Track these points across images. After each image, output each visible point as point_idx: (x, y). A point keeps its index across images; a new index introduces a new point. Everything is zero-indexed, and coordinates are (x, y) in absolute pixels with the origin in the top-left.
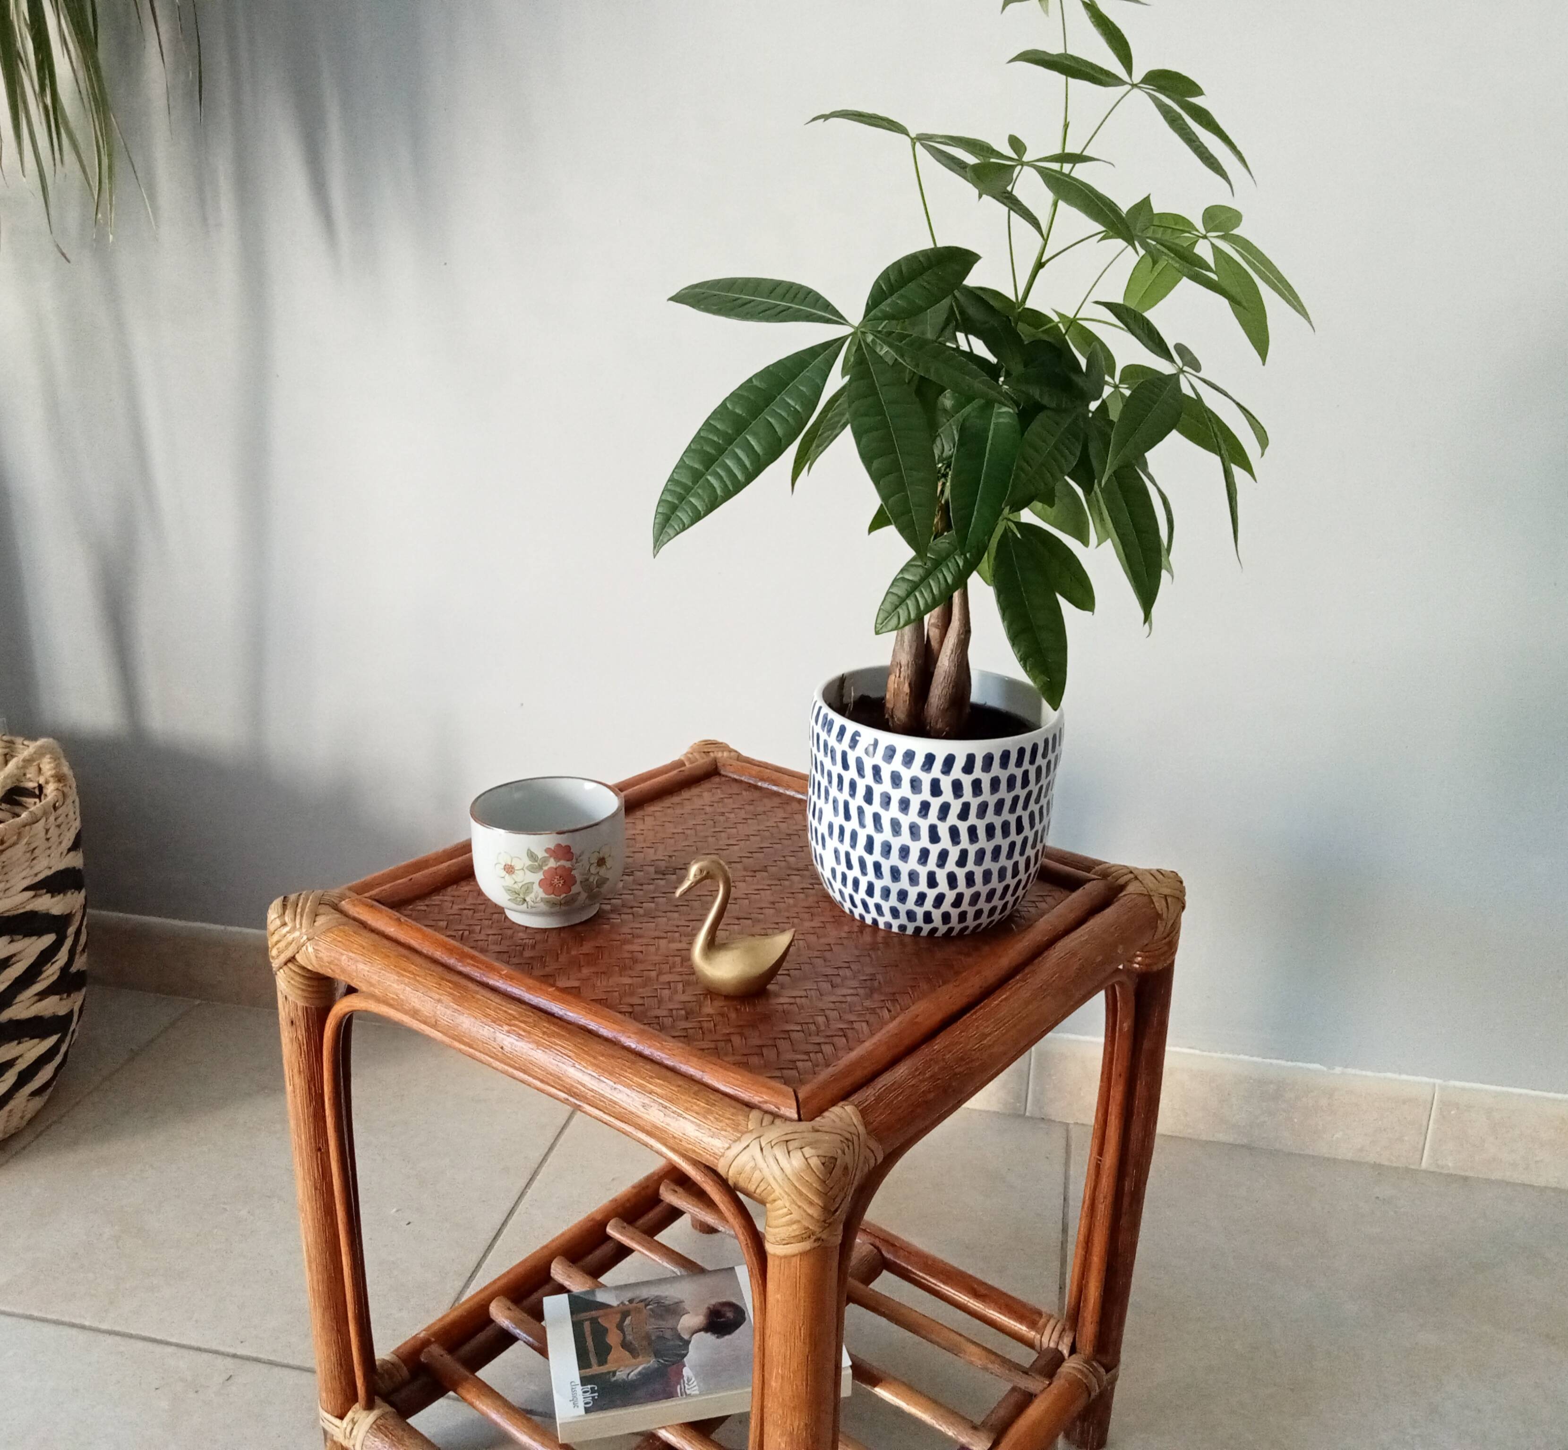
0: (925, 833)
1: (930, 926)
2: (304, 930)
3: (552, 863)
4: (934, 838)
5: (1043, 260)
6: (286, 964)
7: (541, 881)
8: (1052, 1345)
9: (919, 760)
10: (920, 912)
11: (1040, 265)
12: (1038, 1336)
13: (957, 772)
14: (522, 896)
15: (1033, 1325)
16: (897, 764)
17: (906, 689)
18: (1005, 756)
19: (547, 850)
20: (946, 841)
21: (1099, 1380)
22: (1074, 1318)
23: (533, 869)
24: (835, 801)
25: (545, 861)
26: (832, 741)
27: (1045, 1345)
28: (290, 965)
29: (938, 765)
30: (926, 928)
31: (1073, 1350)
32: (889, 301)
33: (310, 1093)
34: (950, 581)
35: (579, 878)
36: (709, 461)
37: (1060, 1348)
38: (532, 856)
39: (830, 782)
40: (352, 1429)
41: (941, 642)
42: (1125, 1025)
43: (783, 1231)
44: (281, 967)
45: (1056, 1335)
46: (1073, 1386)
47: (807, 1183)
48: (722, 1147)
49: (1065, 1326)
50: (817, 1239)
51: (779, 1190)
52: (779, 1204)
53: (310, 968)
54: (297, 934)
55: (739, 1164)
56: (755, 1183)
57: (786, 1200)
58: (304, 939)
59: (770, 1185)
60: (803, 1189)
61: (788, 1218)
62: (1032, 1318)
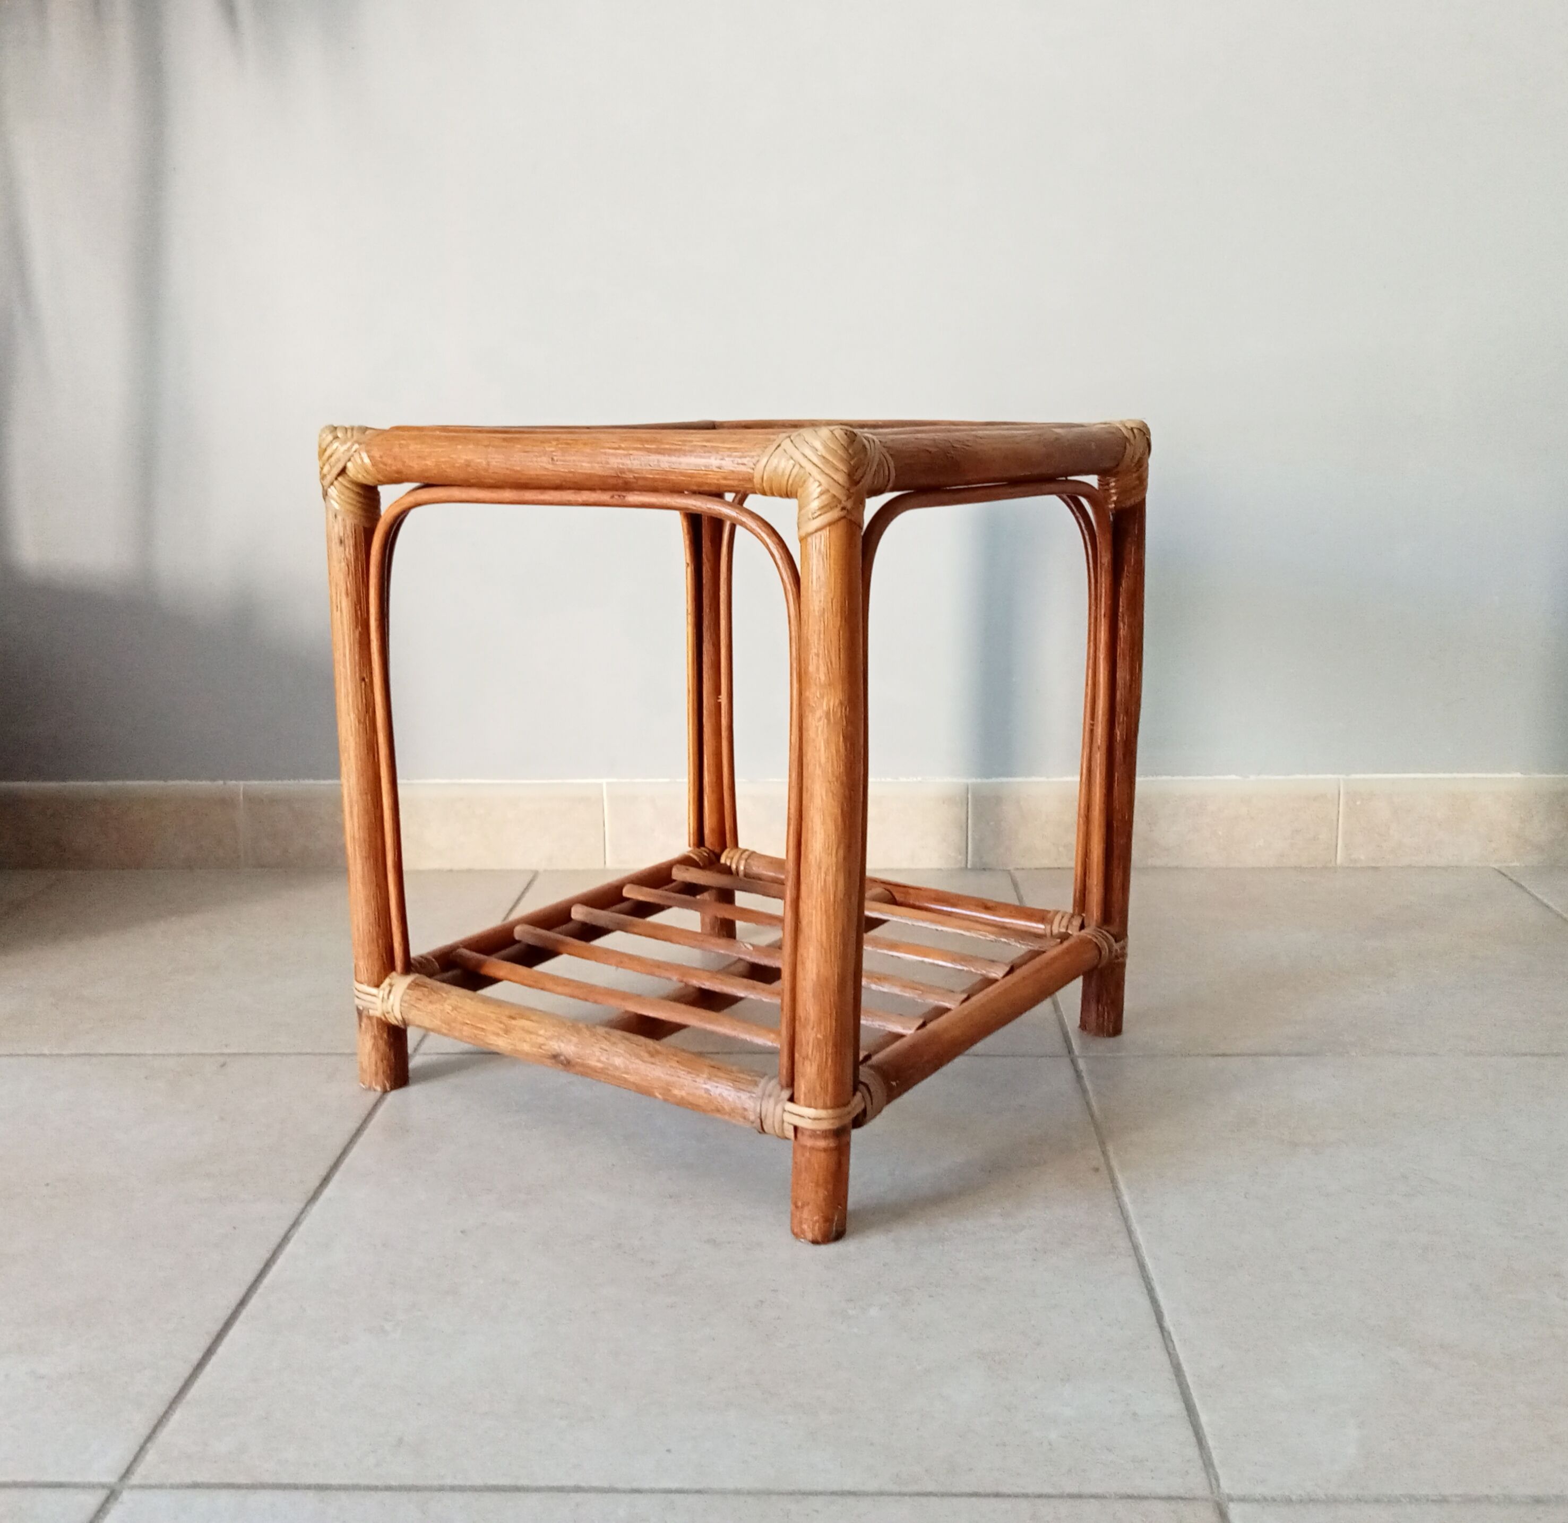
2: (355, 438)
6: (336, 479)
8: (1063, 930)
12: (1049, 927)
15: (1042, 920)
27: (1055, 931)
28: (340, 479)
31: (1082, 927)
37: (1070, 932)
40: (390, 992)
42: (1106, 558)
43: (815, 505)
44: (332, 484)
45: (1065, 922)
46: (1084, 942)
47: (833, 452)
48: (754, 460)
49: (1072, 916)
50: (843, 509)
51: (809, 467)
52: (811, 480)
53: (361, 478)
54: (349, 444)
55: (774, 461)
56: (787, 472)
57: (815, 472)
58: (356, 446)
59: (801, 466)
60: (830, 458)
61: (819, 490)
62: (1042, 916)
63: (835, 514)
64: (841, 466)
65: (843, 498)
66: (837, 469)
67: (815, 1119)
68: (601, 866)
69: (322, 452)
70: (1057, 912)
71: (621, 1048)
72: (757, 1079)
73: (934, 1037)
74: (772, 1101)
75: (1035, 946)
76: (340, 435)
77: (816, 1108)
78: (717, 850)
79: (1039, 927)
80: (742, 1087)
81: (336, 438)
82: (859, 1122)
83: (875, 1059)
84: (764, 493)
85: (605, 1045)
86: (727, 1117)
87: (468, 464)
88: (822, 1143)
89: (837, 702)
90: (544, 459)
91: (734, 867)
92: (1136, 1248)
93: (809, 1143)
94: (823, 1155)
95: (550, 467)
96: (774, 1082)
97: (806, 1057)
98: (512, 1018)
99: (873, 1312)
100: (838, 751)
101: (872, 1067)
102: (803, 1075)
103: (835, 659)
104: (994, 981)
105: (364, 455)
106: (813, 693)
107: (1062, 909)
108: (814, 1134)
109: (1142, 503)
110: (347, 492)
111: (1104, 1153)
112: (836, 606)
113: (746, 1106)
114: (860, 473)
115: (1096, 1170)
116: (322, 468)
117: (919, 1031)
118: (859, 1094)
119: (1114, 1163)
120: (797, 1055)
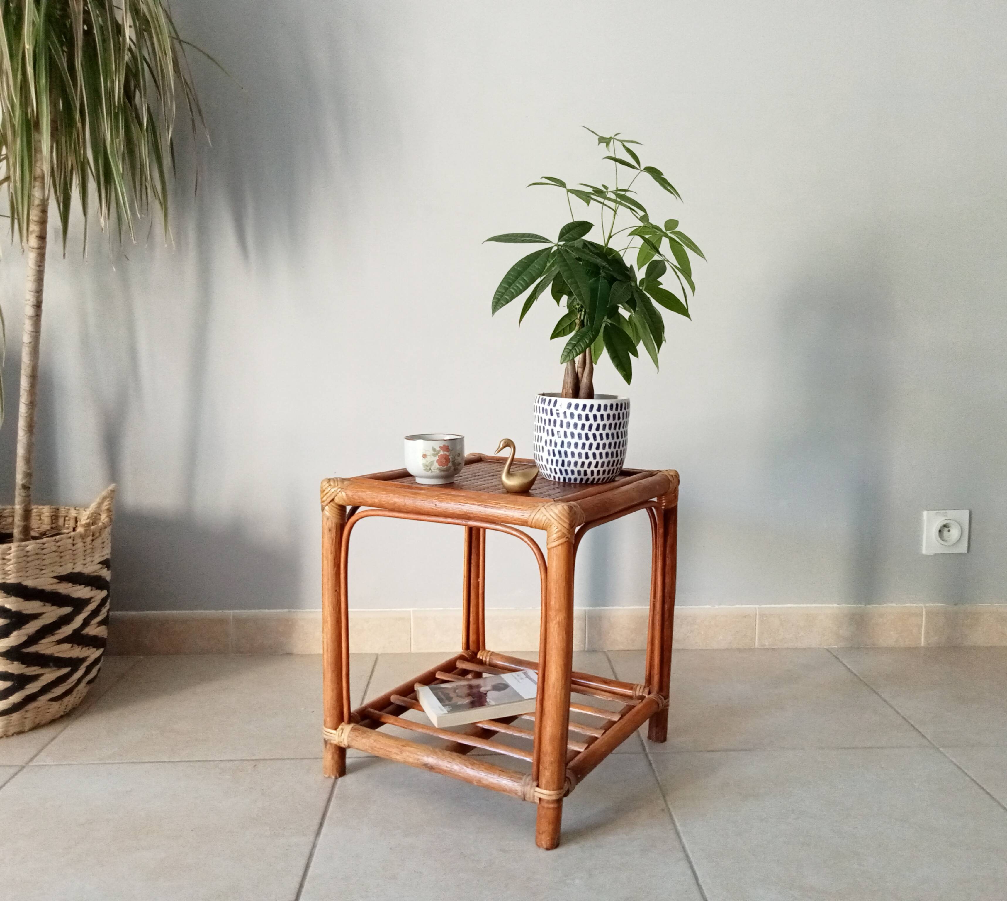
0: (584, 437)
1: (586, 477)
2: (339, 484)
3: (442, 453)
4: (587, 438)
5: (612, 235)
6: (329, 503)
7: (437, 460)
8: (641, 694)
9: (581, 407)
10: (582, 470)
11: (610, 237)
12: (634, 692)
13: (595, 411)
14: (429, 467)
15: (631, 689)
16: (572, 409)
17: (571, 391)
18: (612, 406)
19: (440, 447)
20: (591, 439)
21: (663, 703)
22: (649, 680)
23: (434, 455)
24: (548, 431)
25: (439, 452)
26: (546, 406)
27: (637, 695)
28: (331, 503)
29: (588, 408)
30: (585, 478)
31: (649, 693)
32: (566, 236)
33: (335, 563)
34: (588, 342)
35: (451, 460)
36: (510, 284)
37: (644, 695)
38: (434, 450)
39: (545, 423)
40: (342, 732)
41: (582, 374)
42: (661, 531)
43: (555, 536)
44: (327, 505)
45: (641, 690)
46: (652, 701)
47: (563, 515)
48: (529, 515)
49: (645, 687)
50: (567, 538)
51: (553, 520)
52: (553, 526)
53: (341, 503)
54: (336, 488)
55: (537, 517)
56: (543, 521)
57: (556, 523)
58: (339, 490)
59: (549, 520)
60: (562, 517)
61: (557, 530)
62: (630, 687)
63: (564, 540)
64: (567, 521)
65: (567, 534)
66: (565, 522)
67: (549, 795)
68: (408, 651)
69: (323, 491)
70: (638, 685)
71: (458, 760)
72: (522, 776)
73: (593, 753)
74: (529, 786)
75: (631, 703)
76: (332, 483)
77: (549, 790)
78: (476, 651)
79: (630, 692)
80: (514, 779)
81: (330, 485)
82: (566, 795)
83: (571, 764)
84: (531, 527)
85: (450, 760)
86: (508, 794)
87: (395, 503)
88: (552, 806)
89: (563, 618)
90: (432, 505)
91: (484, 659)
92: (683, 847)
93: (546, 805)
94: (552, 811)
95: (434, 508)
96: (530, 777)
97: (545, 768)
98: (403, 746)
99: (577, 881)
100: (563, 638)
101: (569, 769)
102: (544, 775)
103: (562, 599)
104: (614, 723)
105: (344, 494)
106: (552, 613)
107: (640, 684)
108: (548, 802)
109: (676, 507)
110: (333, 508)
111: (665, 801)
112: (564, 576)
113: (517, 789)
114: (574, 523)
115: (663, 810)
116: (322, 498)
117: (587, 751)
118: (566, 782)
119: (671, 807)
120: (541, 767)
